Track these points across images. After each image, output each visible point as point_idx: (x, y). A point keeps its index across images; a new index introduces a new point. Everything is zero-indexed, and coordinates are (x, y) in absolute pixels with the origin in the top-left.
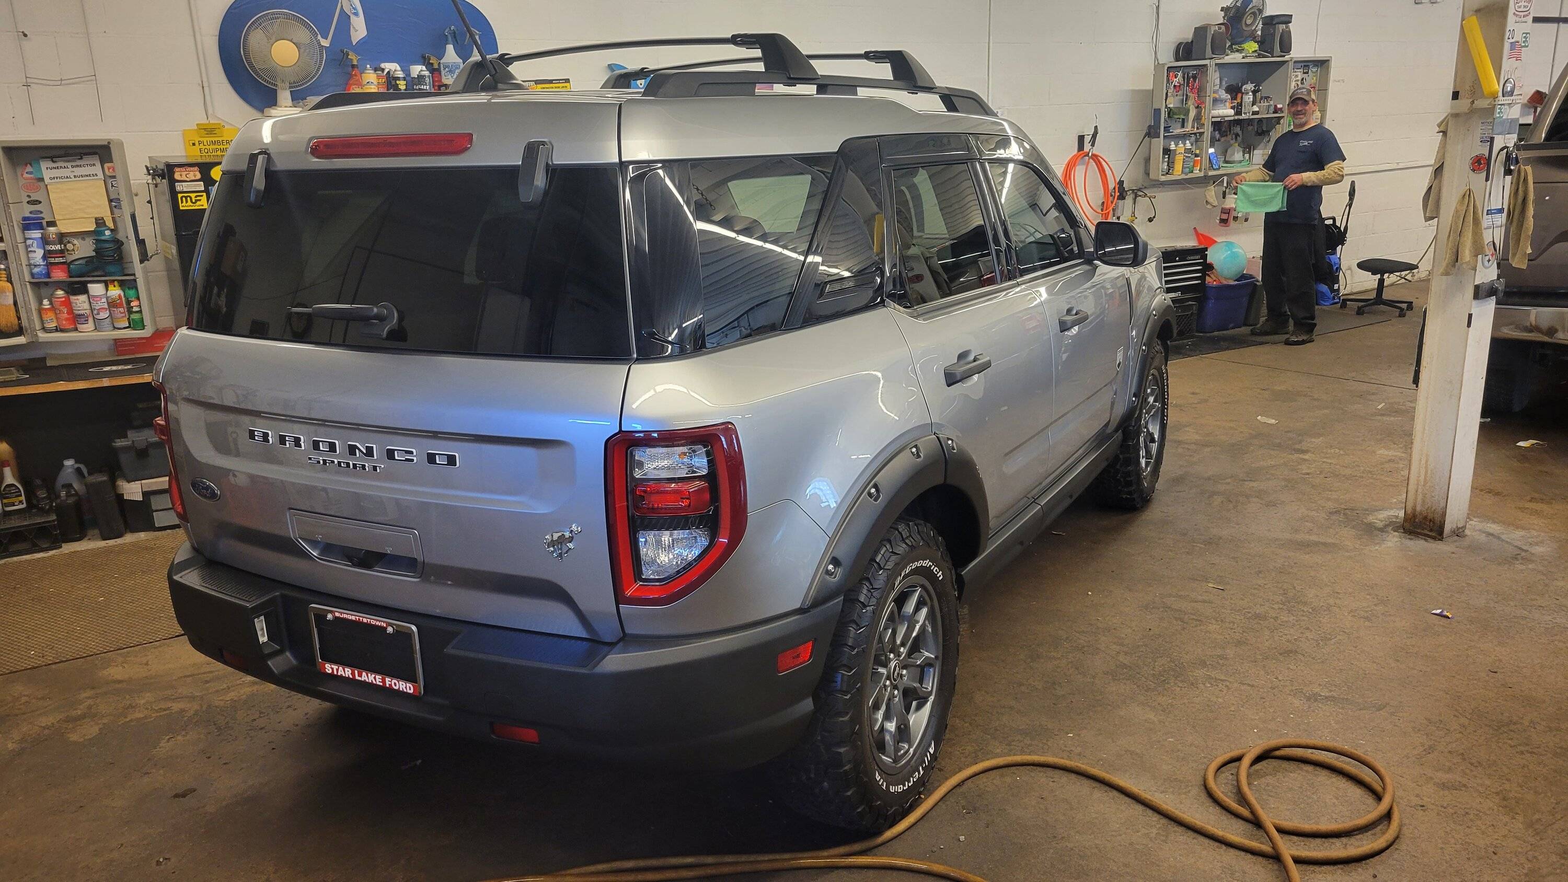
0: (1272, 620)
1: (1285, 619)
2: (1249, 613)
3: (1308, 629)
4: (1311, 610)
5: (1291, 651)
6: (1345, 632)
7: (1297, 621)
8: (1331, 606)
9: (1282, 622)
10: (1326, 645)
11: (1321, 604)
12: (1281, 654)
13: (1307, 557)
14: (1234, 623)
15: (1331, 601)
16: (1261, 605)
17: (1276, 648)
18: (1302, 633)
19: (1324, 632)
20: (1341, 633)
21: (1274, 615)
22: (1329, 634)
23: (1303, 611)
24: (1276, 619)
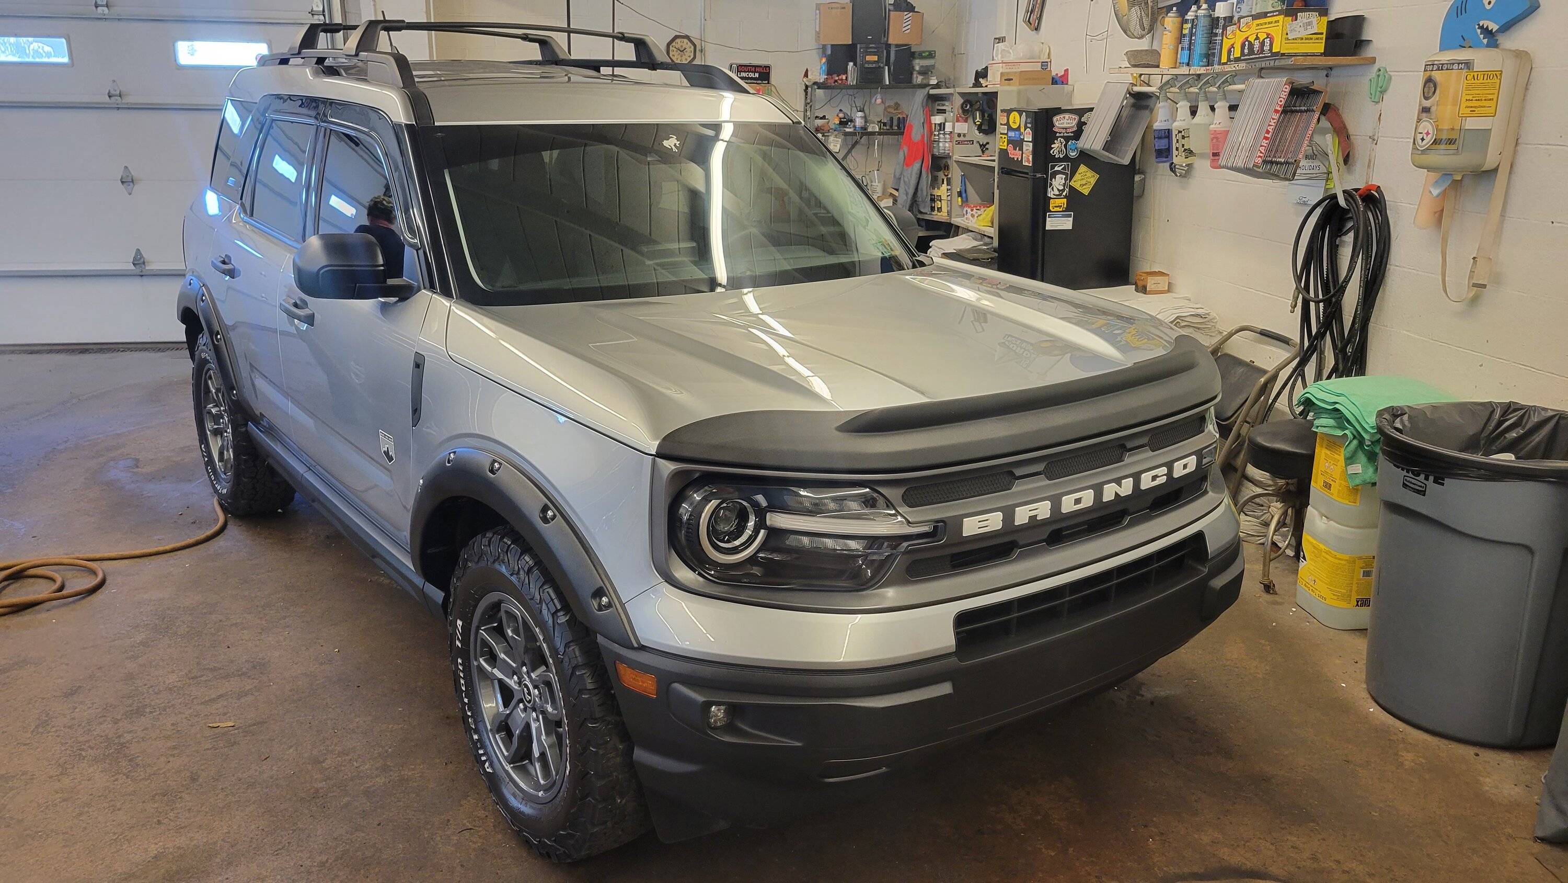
0: (119, 717)
1: (104, 726)
2: (151, 712)
3: (70, 727)
4: (84, 754)
5: (72, 694)
6: (25, 745)
7: (89, 730)
8: (62, 774)
9: (104, 721)
10: (39, 719)
11: (75, 769)
12: (80, 687)
13: (153, 850)
14: (156, 693)
15: (66, 781)
16: (146, 729)
17: (90, 690)
18: (73, 719)
19: (49, 732)
20: (28, 742)
21: (121, 724)
22: (42, 733)
23: (92, 748)
24: (116, 722)
